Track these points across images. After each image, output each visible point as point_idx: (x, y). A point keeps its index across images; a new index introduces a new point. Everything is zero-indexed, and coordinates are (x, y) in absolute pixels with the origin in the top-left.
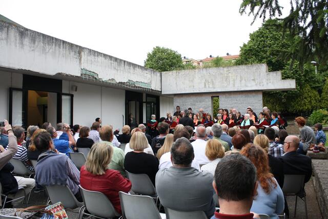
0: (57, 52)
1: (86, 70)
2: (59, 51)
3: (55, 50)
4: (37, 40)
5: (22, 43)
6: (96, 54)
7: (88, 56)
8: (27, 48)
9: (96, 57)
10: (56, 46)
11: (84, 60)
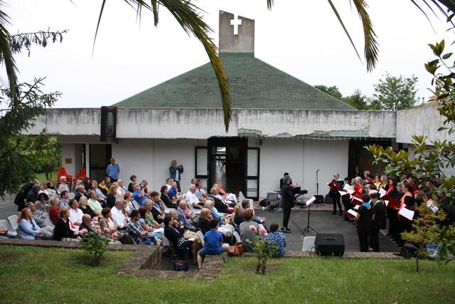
0: (210, 120)
1: (245, 129)
2: (212, 119)
3: (208, 118)
4: (191, 114)
5: (179, 120)
6: (259, 112)
7: (247, 115)
8: (182, 123)
9: (259, 115)
10: (208, 115)
11: (242, 120)
